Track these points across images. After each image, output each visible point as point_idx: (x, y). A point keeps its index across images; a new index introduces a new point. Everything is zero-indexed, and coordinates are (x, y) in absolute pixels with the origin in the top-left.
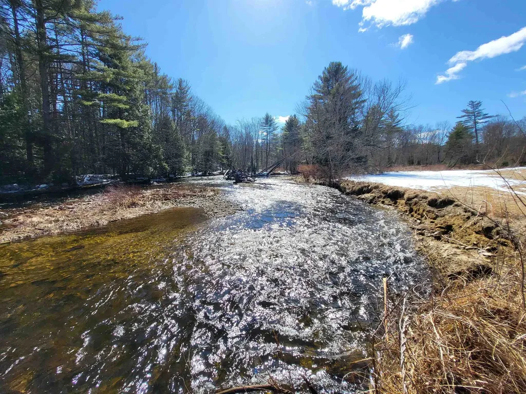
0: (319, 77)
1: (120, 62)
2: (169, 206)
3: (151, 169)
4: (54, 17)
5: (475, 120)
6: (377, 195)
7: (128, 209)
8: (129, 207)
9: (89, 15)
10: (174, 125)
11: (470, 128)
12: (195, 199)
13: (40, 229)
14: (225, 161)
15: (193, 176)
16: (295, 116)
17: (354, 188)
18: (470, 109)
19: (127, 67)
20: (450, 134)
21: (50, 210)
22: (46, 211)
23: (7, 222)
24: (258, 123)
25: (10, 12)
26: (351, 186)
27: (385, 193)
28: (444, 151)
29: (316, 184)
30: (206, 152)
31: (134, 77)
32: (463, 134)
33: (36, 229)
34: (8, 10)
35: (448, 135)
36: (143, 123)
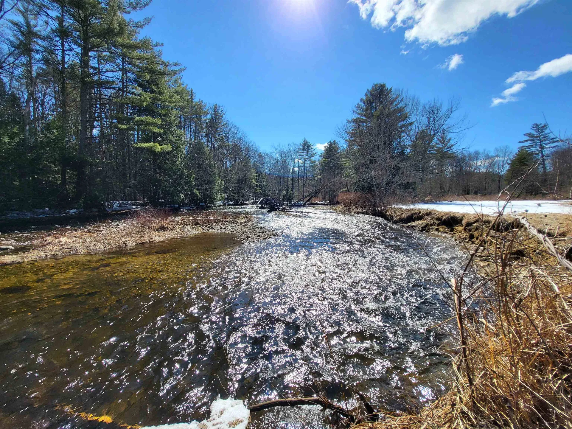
0: (361, 99)
1: (158, 88)
2: (199, 231)
3: (182, 196)
4: (99, 46)
5: (541, 145)
6: (430, 222)
7: (156, 232)
8: (158, 230)
9: (131, 42)
10: (207, 150)
11: (536, 154)
12: (226, 225)
13: (67, 249)
14: (259, 190)
15: (224, 205)
16: (334, 141)
17: (402, 216)
18: (534, 132)
19: (163, 92)
20: (511, 161)
21: (78, 233)
22: (75, 233)
23: (35, 242)
24: (295, 149)
25: (59, 44)
26: (398, 213)
27: (439, 219)
28: (506, 180)
29: (358, 213)
30: (239, 180)
31: (170, 102)
32: (527, 161)
33: (63, 248)
34: (57, 41)
35: (509, 161)
36: (177, 148)
